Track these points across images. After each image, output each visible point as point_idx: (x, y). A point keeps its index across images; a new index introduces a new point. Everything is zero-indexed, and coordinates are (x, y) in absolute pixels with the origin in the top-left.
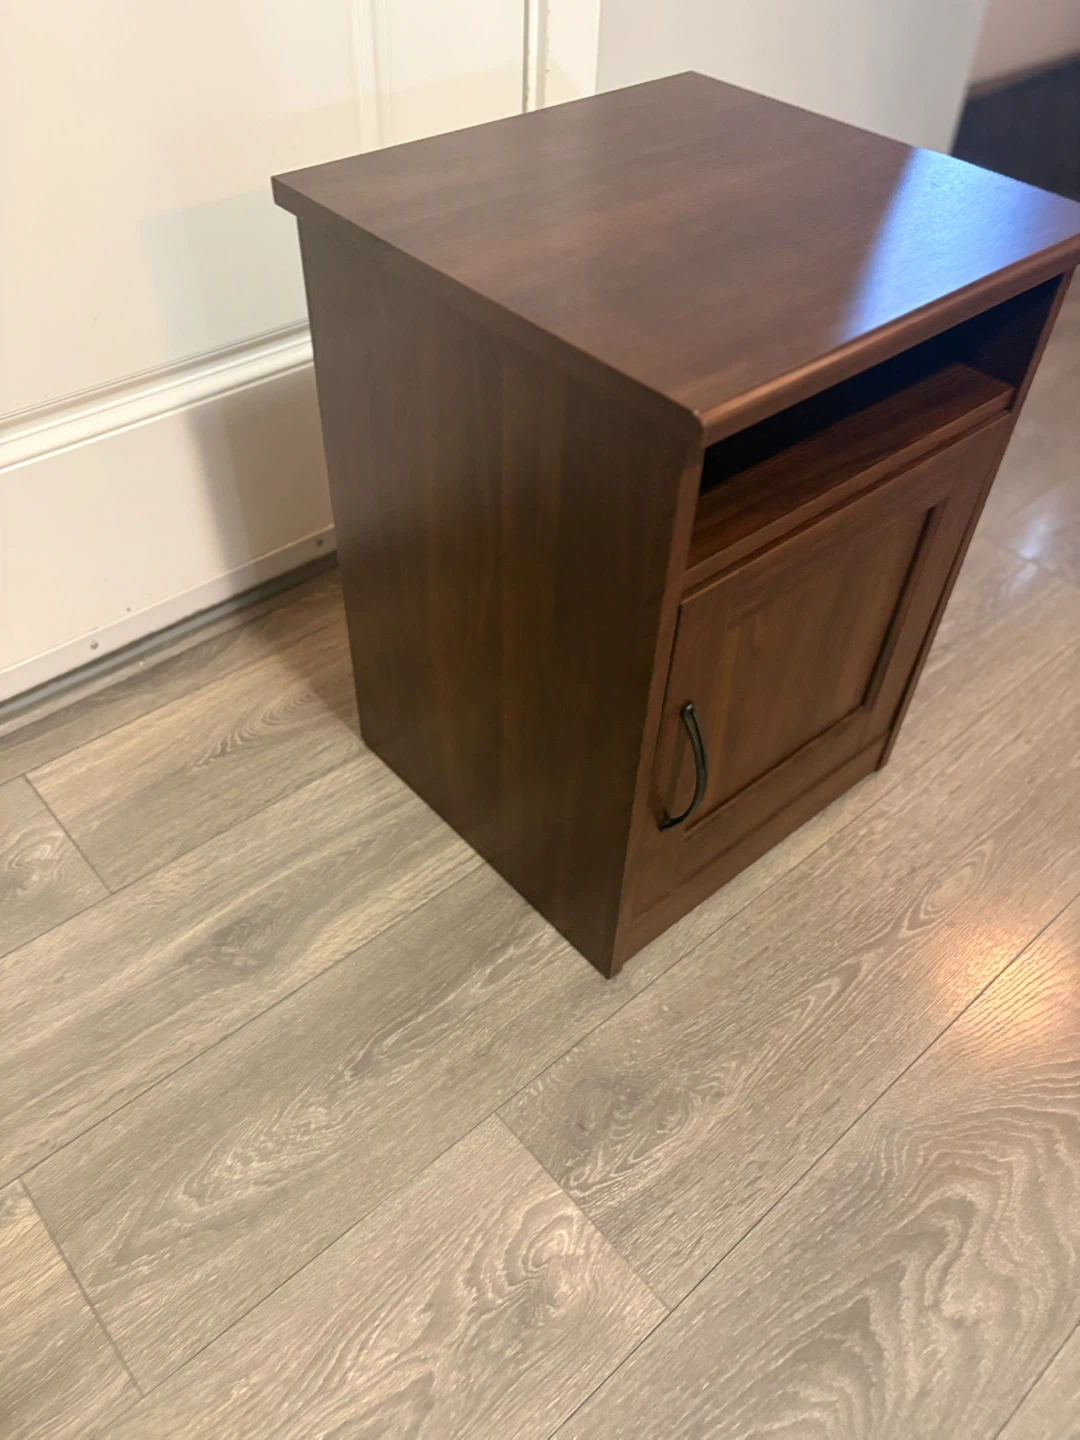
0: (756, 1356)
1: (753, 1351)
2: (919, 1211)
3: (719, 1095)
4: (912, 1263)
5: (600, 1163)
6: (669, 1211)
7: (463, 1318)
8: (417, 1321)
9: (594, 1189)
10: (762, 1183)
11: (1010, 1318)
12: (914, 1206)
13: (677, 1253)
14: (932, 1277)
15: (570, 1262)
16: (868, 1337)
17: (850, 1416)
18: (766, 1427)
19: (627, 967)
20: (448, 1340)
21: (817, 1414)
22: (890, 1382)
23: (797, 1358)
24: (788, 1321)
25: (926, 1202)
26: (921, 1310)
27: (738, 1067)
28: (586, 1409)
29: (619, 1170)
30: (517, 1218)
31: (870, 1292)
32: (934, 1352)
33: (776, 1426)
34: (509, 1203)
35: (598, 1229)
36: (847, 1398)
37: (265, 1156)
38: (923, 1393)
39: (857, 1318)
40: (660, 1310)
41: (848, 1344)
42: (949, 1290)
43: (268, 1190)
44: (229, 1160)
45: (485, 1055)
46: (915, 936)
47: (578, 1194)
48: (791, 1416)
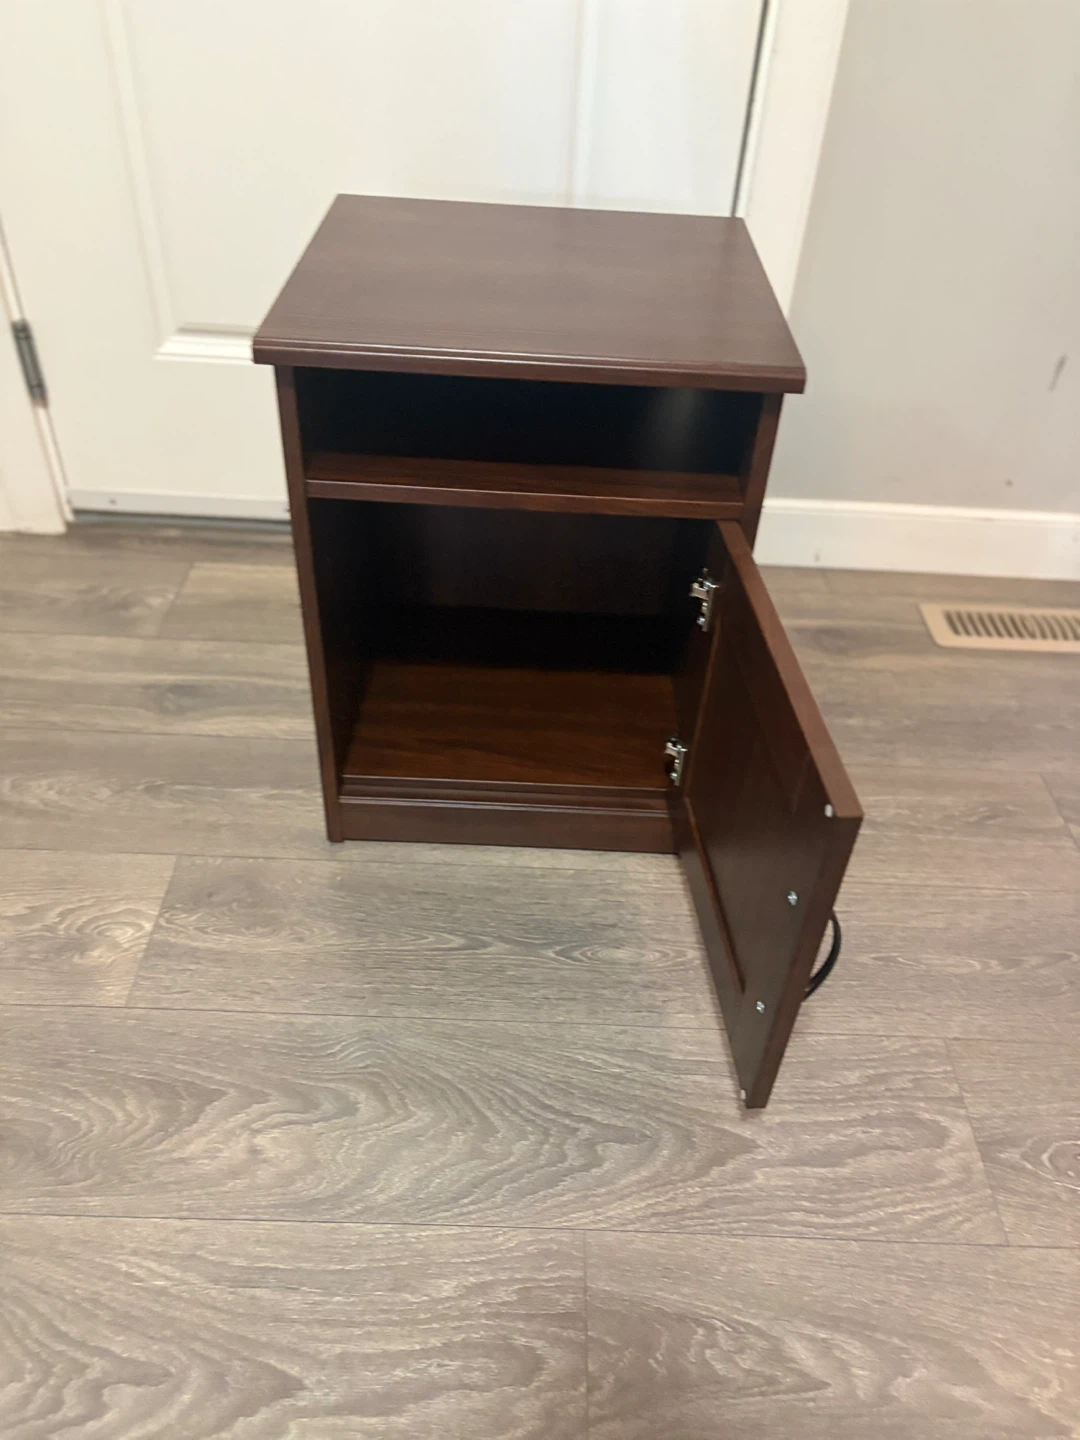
0: (133, 1063)
1: (134, 1059)
2: (319, 1085)
3: (301, 940)
4: (276, 1101)
5: (194, 918)
6: (192, 967)
7: (37, 926)
8: (20, 908)
9: (172, 926)
10: (257, 998)
11: (288, 1179)
12: (319, 1080)
13: (167, 988)
14: (278, 1118)
15: (115, 945)
16: (199, 1110)
17: (132, 1132)
18: (89, 1095)
19: (348, 843)
20: (18, 928)
21: (119, 1115)
22: (175, 1138)
23: (152, 1084)
24: (172, 1064)
25: (331, 1085)
26: (245, 1126)
27: (334, 936)
28: (29, 1009)
29: (197, 929)
30: (121, 907)
31: (232, 1091)
32: (220, 1150)
33: (94, 1099)
34: (127, 898)
35: (148, 944)
36: (144, 1122)
37: (60, 792)
38: (182, 1161)
39: (206, 1096)
40: (122, 1002)
41: (184, 1102)
42: (276, 1133)
43: (41, 807)
44: (44, 782)
45: (214, 828)
46: (554, 959)
47: (162, 922)
48: (107, 1103)
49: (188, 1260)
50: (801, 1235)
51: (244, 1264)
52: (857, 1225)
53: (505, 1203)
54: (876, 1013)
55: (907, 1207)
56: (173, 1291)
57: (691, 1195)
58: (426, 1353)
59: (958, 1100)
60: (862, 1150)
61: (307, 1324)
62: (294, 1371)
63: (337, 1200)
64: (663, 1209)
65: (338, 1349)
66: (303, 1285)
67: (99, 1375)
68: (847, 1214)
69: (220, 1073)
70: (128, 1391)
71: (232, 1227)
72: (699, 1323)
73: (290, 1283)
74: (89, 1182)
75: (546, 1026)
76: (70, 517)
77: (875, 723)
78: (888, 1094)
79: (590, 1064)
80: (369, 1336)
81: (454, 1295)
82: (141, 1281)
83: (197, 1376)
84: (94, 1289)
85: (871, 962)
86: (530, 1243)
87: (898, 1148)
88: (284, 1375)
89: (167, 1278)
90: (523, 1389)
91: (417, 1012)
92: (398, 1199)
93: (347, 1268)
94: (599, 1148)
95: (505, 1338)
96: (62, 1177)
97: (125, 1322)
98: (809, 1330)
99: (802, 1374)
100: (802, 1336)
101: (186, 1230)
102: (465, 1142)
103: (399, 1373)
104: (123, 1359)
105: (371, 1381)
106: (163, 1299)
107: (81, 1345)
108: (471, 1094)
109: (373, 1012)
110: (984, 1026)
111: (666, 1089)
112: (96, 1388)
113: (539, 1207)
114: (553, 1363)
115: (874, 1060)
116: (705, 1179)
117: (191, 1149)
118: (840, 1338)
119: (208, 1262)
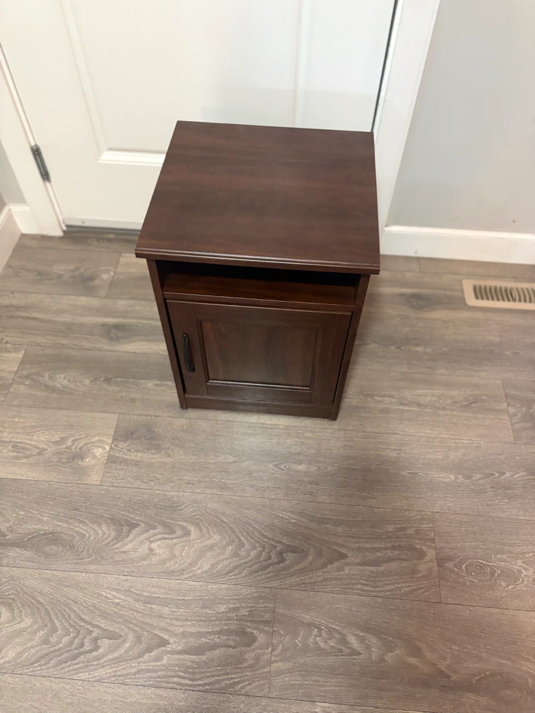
0: (104, 510)
1: (105, 508)
2: (176, 523)
3: (169, 456)
4: (160, 529)
5: (126, 444)
6: (125, 468)
7: (64, 446)
8: (57, 438)
9: (118, 448)
10: (152, 483)
11: (164, 562)
12: (176, 521)
13: (116, 477)
14: (160, 536)
15: (95, 457)
16: (130, 531)
17: (106, 539)
18: (88, 523)
19: (189, 410)
20: (57, 447)
21: (100, 532)
22: (121, 543)
23: (110, 519)
24: (119, 511)
25: (181, 523)
26: (147, 539)
27: (182, 455)
28: (63, 484)
29: (128, 450)
30: (97, 439)
31: (142, 525)
32: (138, 549)
33: (90, 525)
34: (98, 435)
35: (108, 456)
36: (109, 536)
37: (69, 381)
38: (124, 552)
39: (133, 526)
40: (99, 483)
41: (124, 528)
42: (159, 543)
43: (61, 388)
44: (62, 376)
45: (133, 400)
46: (273, 469)
47: (113, 446)
48: (95, 526)
49: (128, 592)
50: (360, 595)
51: (148, 595)
52: (382, 591)
53: (245, 576)
54: (406, 499)
55: (404, 585)
56: (122, 604)
57: (318, 576)
58: (214, 633)
59: (433, 540)
60: (390, 560)
61: (171, 619)
62: (166, 637)
63: (182, 571)
64: (307, 581)
65: (182, 629)
66: (169, 604)
67: (96, 635)
68: (379, 587)
69: (137, 516)
70: (106, 641)
71: (143, 579)
72: (315, 627)
73: (165, 603)
74: (90, 559)
75: (267, 500)
76: (65, 228)
77: (429, 350)
78: (404, 536)
79: (284, 518)
80: (193, 625)
81: (225, 611)
82: (110, 599)
83: (131, 636)
84: (93, 602)
85: (407, 474)
86: (255, 592)
87: (404, 560)
88: (162, 638)
89: (120, 599)
90: (248, 648)
91: (215, 491)
92: (205, 572)
93: (186, 599)
94: (284, 555)
95: (243, 629)
96: (80, 557)
97: (105, 615)
98: (357, 632)
99: (352, 648)
100: (354, 634)
101: (127, 580)
102: (232, 550)
103: (204, 640)
104: (104, 629)
105: (193, 642)
106: (119, 607)
107: (90, 624)
108: (235, 529)
109: (197, 491)
110: (450, 506)
111: (313, 530)
112: (96, 640)
113: (259, 578)
114: (260, 639)
115: (401, 521)
116: (324, 570)
117: (126, 548)
118: (369, 636)
119: (135, 593)
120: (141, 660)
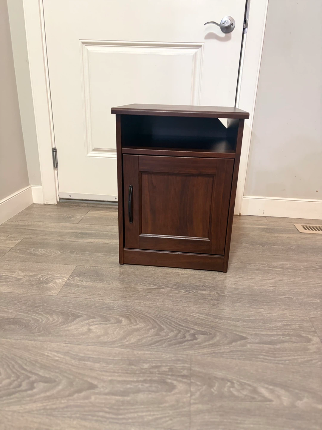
0: (57, 308)
2: (111, 316)
3: (109, 284)
4: (98, 319)
5: (79, 278)
8: (31, 274)
9: (73, 280)
10: (95, 296)
11: (99, 336)
13: (69, 292)
14: (97, 322)
15: (56, 283)
16: (74, 319)
17: (55, 323)
18: (43, 314)
19: (125, 265)
20: (30, 278)
21: (51, 319)
22: (66, 325)
23: (61, 313)
24: (68, 309)
25: (115, 316)
26: (87, 324)
27: (119, 284)
28: (29, 295)
29: (80, 281)
30: (59, 275)
31: (85, 316)
32: (80, 329)
33: (45, 315)
34: (61, 274)
35: (65, 283)
37: (46, 252)
38: (67, 330)
39: (78, 317)
40: (56, 295)
41: (70, 317)
42: (97, 326)
43: (41, 254)
44: (42, 250)
45: (87, 260)
46: (184, 292)
47: (70, 279)
48: (49, 316)
49: (66, 353)
50: (263, 362)
51: (83, 355)
52: (282, 360)
53: (165, 347)
54: (285, 310)
55: (299, 357)
56: (60, 360)
57: (226, 349)
58: (138, 381)
59: (315, 332)
60: (283, 342)
61: (101, 371)
62: (95, 383)
63: (114, 342)
64: (217, 352)
65: (110, 378)
66: (101, 362)
67: (34, 380)
68: (278, 357)
69: (81, 312)
70: (42, 384)
71: (80, 347)
72: (229, 381)
73: (96, 361)
74: (40, 333)
75: (181, 307)
76: (58, 200)
77: (282, 247)
78: (291, 329)
79: (194, 316)
80: (120, 376)
81: (148, 368)
82: (51, 357)
83: (64, 382)
84: (36, 358)
85: (283, 298)
86: (173, 357)
87: (295, 342)
88: (91, 384)
89: (59, 357)
90: (169, 393)
91: (142, 301)
92: (132, 344)
93: (115, 359)
94: (196, 336)
96: (32, 332)
97: (44, 367)
98: (266, 386)
99: (264, 397)
100: (264, 387)
101: (67, 346)
102: (154, 332)
103: (129, 386)
104: (42, 376)
105: (119, 387)
106: (57, 362)
108: (157, 321)
109: (128, 301)
111: (218, 323)
112: (32, 383)
113: (176, 348)
114: (179, 387)
115: (285, 320)
116: (230, 345)
117: (71, 328)
118: (277, 389)
119: (72, 354)
120: (70, 398)
